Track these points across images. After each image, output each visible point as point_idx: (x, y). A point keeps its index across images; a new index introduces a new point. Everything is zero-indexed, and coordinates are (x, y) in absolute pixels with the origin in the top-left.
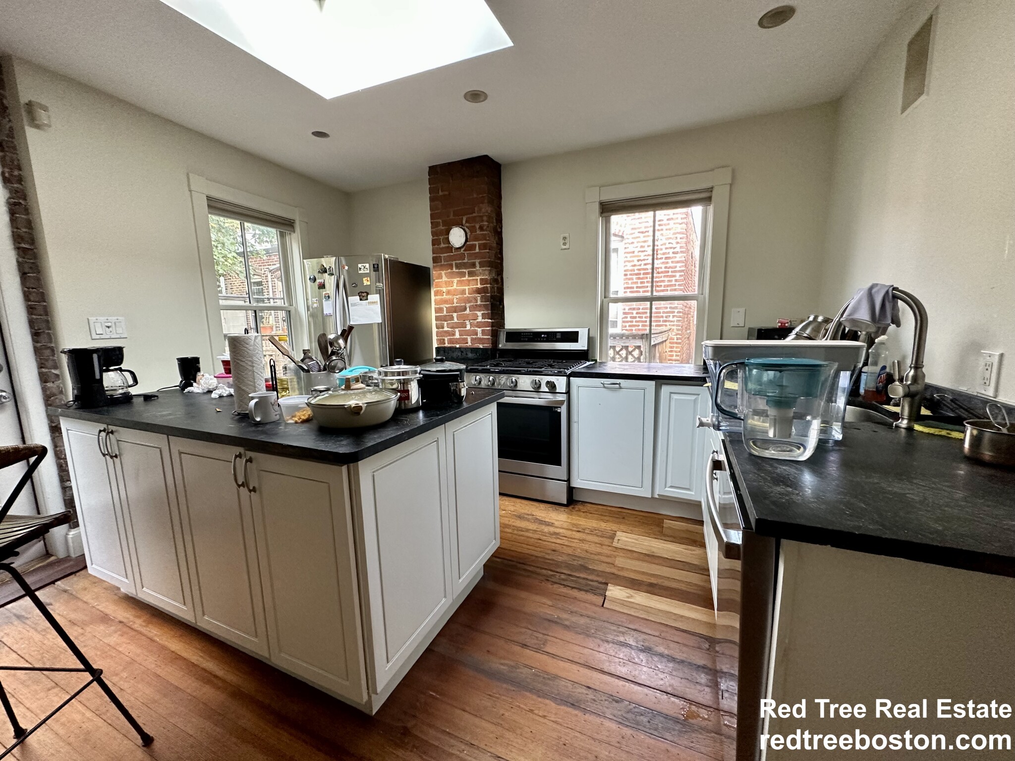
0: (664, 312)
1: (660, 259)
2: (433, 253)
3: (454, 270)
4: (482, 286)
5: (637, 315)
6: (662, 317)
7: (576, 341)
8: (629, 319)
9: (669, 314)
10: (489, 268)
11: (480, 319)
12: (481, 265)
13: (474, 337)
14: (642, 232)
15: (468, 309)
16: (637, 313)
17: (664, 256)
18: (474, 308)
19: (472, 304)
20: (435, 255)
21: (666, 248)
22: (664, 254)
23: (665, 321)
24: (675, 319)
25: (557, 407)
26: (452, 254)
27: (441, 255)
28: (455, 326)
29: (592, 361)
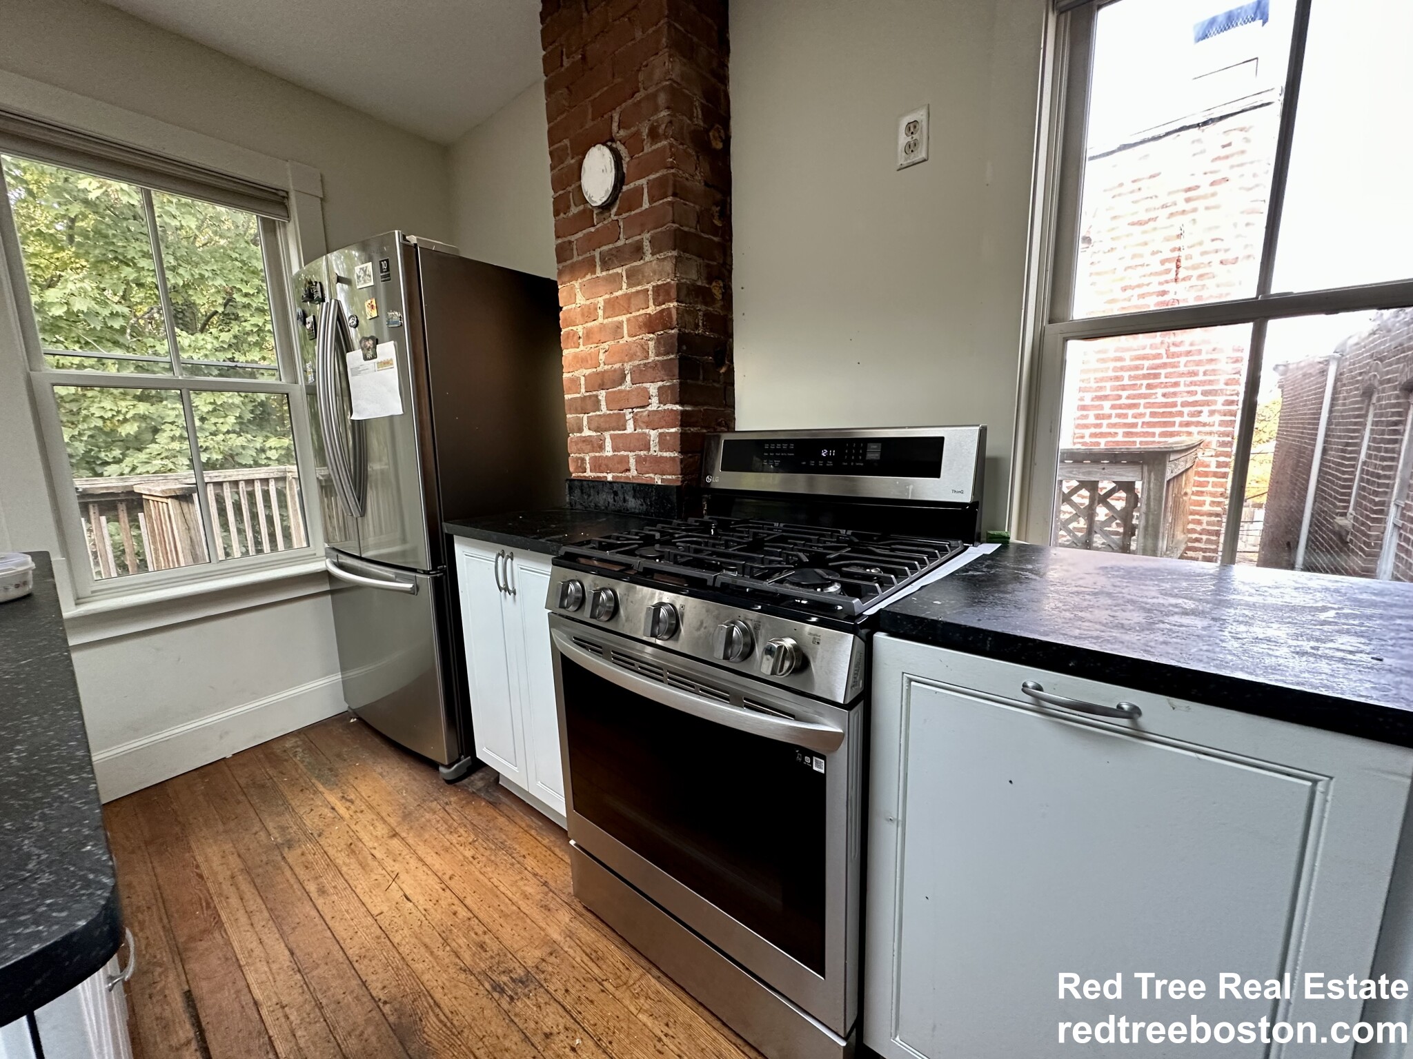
0: (1184, 404)
1: (1184, 279)
2: (557, 237)
3: (599, 273)
4: (659, 308)
5: (1114, 412)
6: (1181, 414)
7: (935, 473)
8: (1092, 420)
9: (1199, 408)
10: (675, 253)
11: (654, 404)
12: (657, 249)
13: (642, 453)
14: (1140, 223)
15: (628, 378)
16: (1113, 407)
17: (1195, 273)
18: (641, 375)
19: (637, 363)
20: (560, 241)
21: (1204, 253)
22: (1194, 267)
23: (1188, 424)
24: (1217, 418)
25: (812, 754)
26: (592, 229)
27: (573, 238)
28: (603, 425)
29: (991, 539)
